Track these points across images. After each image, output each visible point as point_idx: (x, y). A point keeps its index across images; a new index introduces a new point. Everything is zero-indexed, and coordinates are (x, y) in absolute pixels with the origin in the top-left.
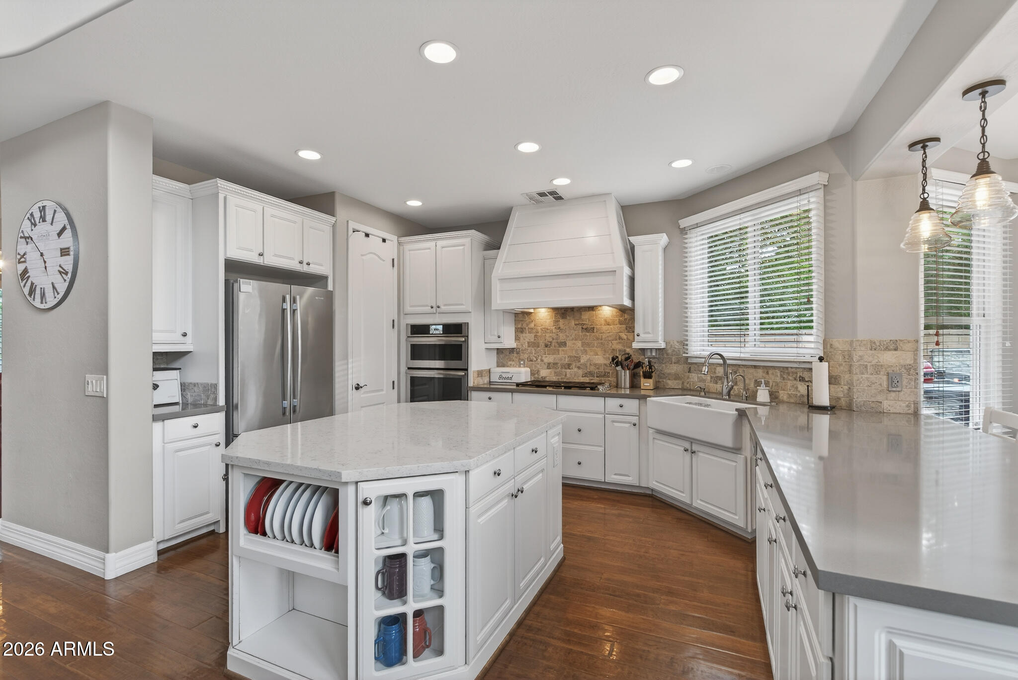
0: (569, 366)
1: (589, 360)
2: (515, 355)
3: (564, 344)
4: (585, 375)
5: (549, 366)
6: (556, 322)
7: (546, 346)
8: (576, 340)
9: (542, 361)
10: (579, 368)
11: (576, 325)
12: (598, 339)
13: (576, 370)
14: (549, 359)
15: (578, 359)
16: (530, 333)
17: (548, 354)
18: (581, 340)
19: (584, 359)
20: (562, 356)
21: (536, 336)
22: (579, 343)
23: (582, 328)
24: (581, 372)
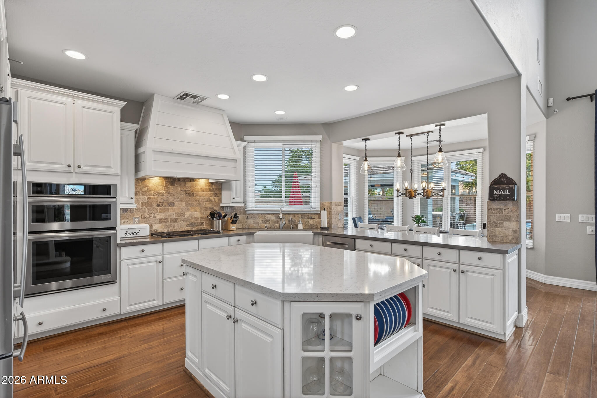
0: (176, 220)
1: (191, 215)
2: (129, 214)
3: (173, 204)
4: (188, 226)
5: (161, 221)
6: (166, 188)
7: (158, 206)
8: (181, 201)
9: (155, 217)
10: (183, 221)
11: (181, 190)
12: (196, 200)
13: (181, 222)
14: (160, 215)
15: (183, 214)
16: (143, 195)
17: (160, 212)
18: (185, 201)
19: (187, 214)
20: (171, 213)
21: (149, 198)
22: (184, 204)
23: (186, 193)
24: (185, 224)
